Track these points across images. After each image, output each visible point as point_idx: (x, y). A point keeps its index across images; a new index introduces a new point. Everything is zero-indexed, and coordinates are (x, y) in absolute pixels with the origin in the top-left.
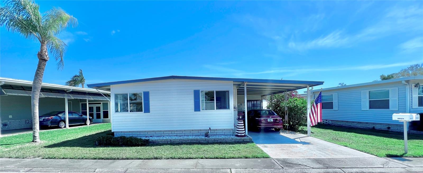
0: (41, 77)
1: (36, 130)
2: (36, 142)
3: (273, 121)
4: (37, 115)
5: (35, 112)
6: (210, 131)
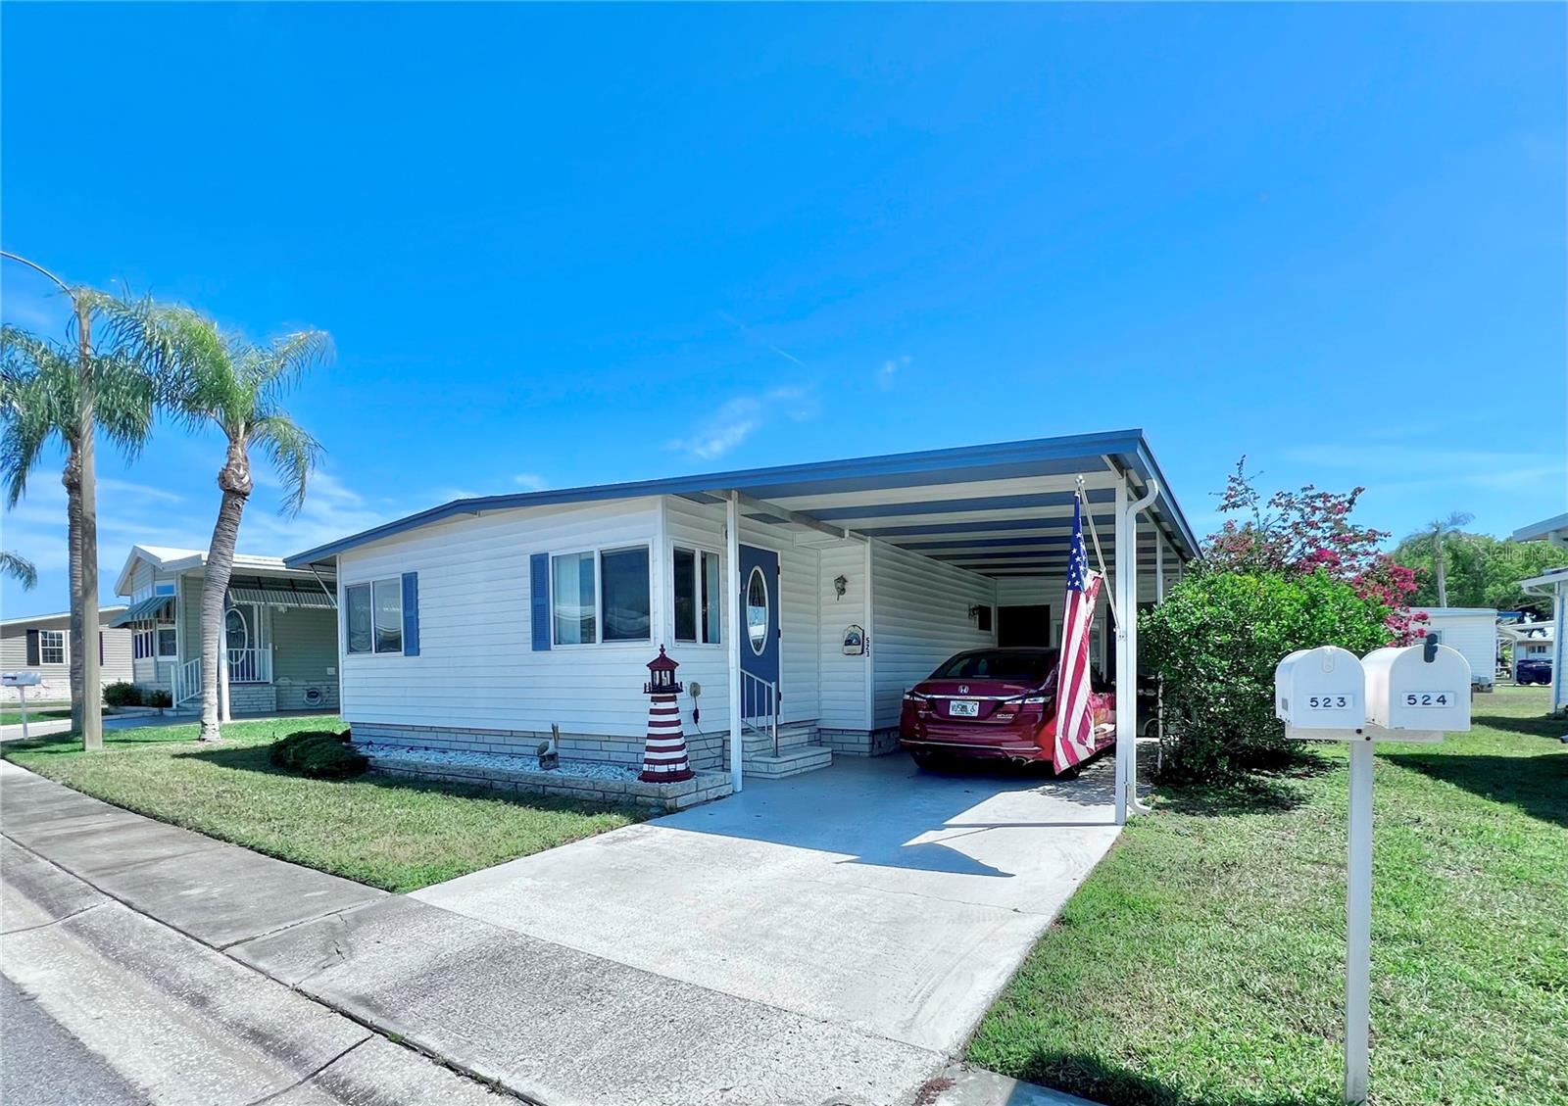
0: (226, 547)
1: (206, 706)
2: (204, 740)
3: (975, 714)
4: (211, 660)
5: (205, 651)
6: (552, 743)
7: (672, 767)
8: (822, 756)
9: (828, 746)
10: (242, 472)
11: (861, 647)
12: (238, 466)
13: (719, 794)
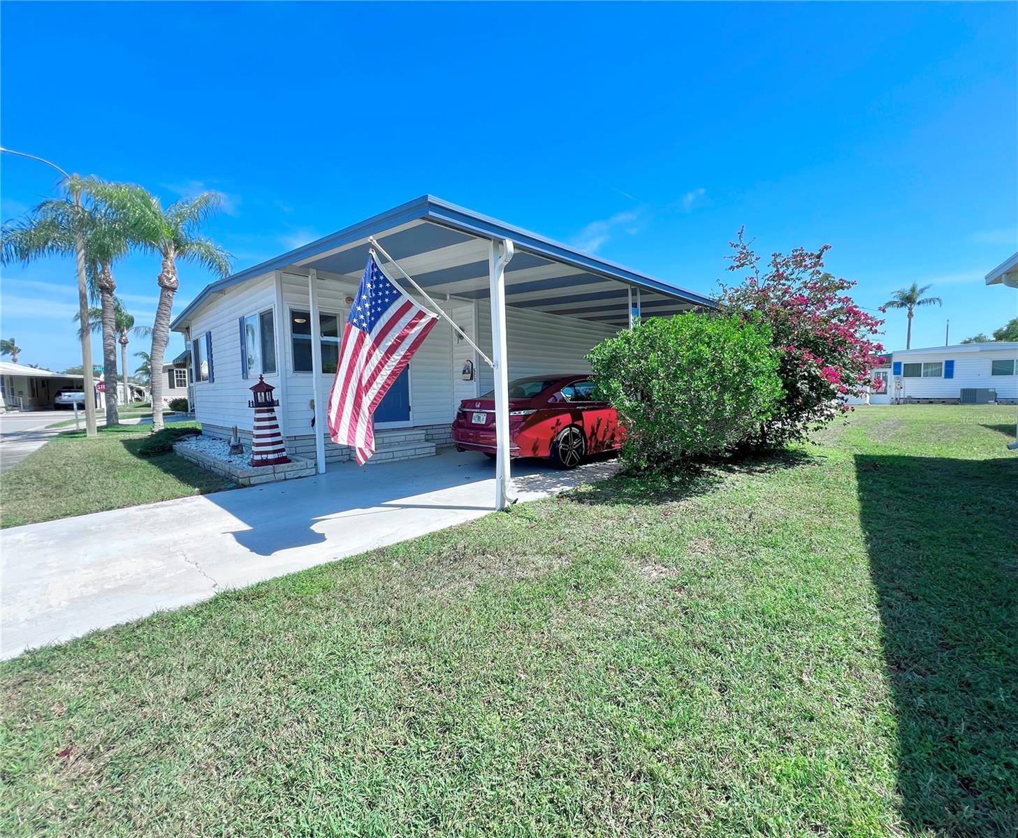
3: (484, 423)
7: (264, 456)
8: (430, 448)
9: (434, 442)
10: (170, 276)
11: (470, 375)
12: (168, 272)
13: (300, 475)
